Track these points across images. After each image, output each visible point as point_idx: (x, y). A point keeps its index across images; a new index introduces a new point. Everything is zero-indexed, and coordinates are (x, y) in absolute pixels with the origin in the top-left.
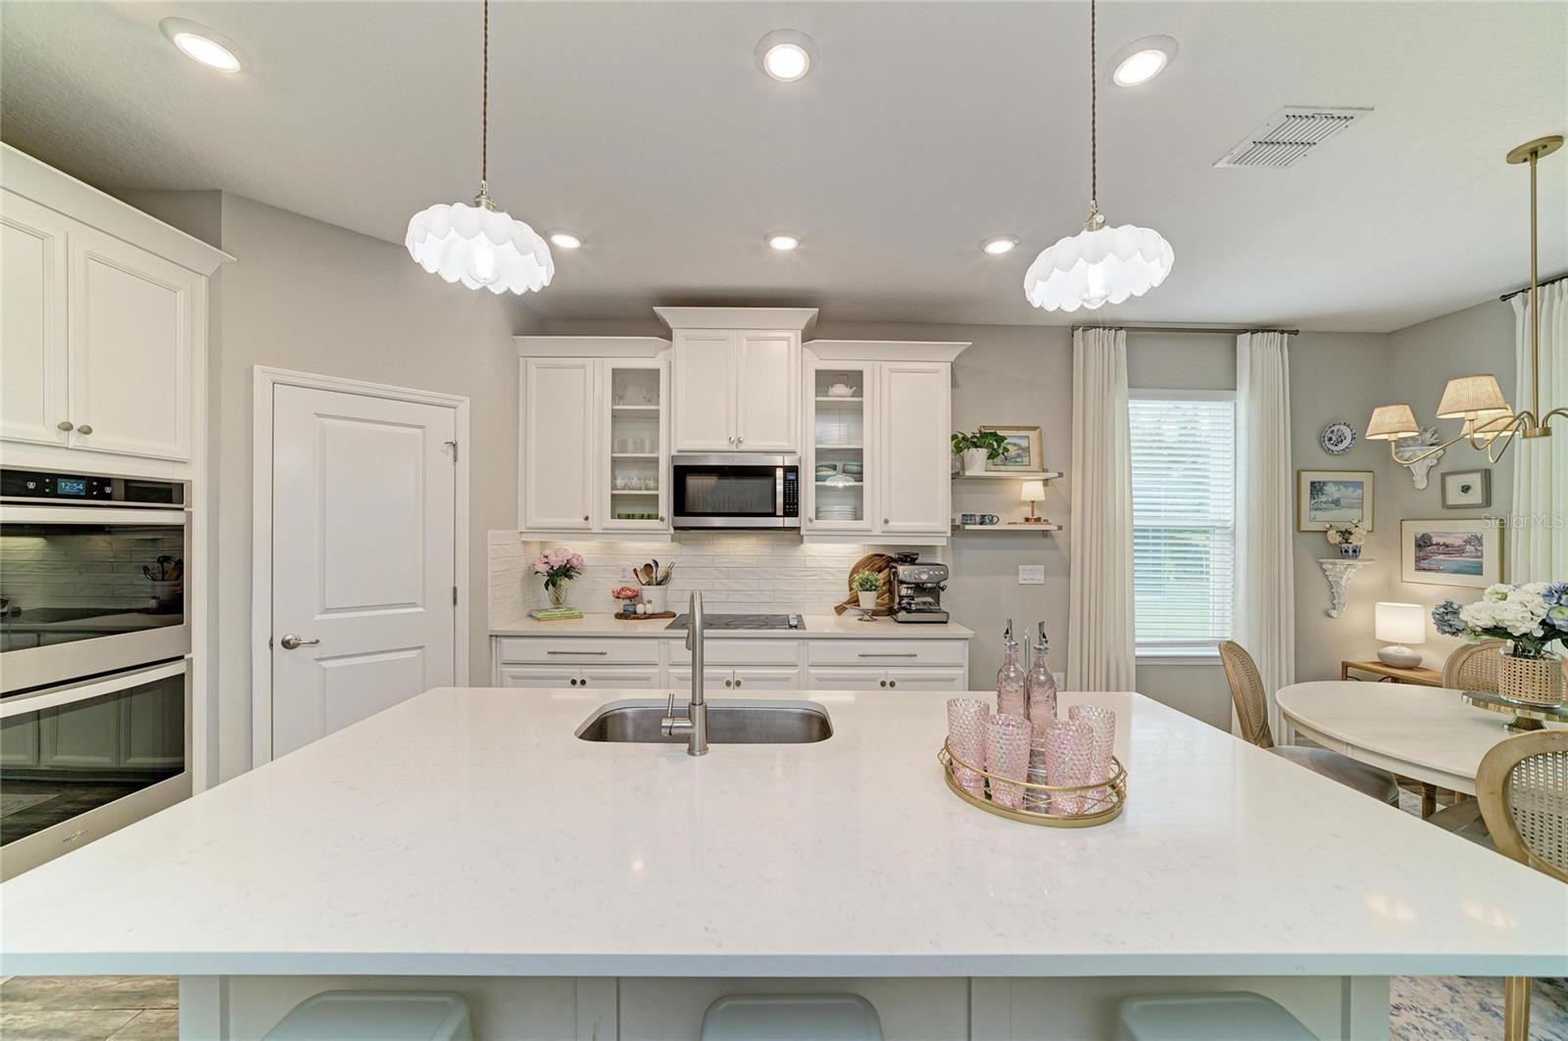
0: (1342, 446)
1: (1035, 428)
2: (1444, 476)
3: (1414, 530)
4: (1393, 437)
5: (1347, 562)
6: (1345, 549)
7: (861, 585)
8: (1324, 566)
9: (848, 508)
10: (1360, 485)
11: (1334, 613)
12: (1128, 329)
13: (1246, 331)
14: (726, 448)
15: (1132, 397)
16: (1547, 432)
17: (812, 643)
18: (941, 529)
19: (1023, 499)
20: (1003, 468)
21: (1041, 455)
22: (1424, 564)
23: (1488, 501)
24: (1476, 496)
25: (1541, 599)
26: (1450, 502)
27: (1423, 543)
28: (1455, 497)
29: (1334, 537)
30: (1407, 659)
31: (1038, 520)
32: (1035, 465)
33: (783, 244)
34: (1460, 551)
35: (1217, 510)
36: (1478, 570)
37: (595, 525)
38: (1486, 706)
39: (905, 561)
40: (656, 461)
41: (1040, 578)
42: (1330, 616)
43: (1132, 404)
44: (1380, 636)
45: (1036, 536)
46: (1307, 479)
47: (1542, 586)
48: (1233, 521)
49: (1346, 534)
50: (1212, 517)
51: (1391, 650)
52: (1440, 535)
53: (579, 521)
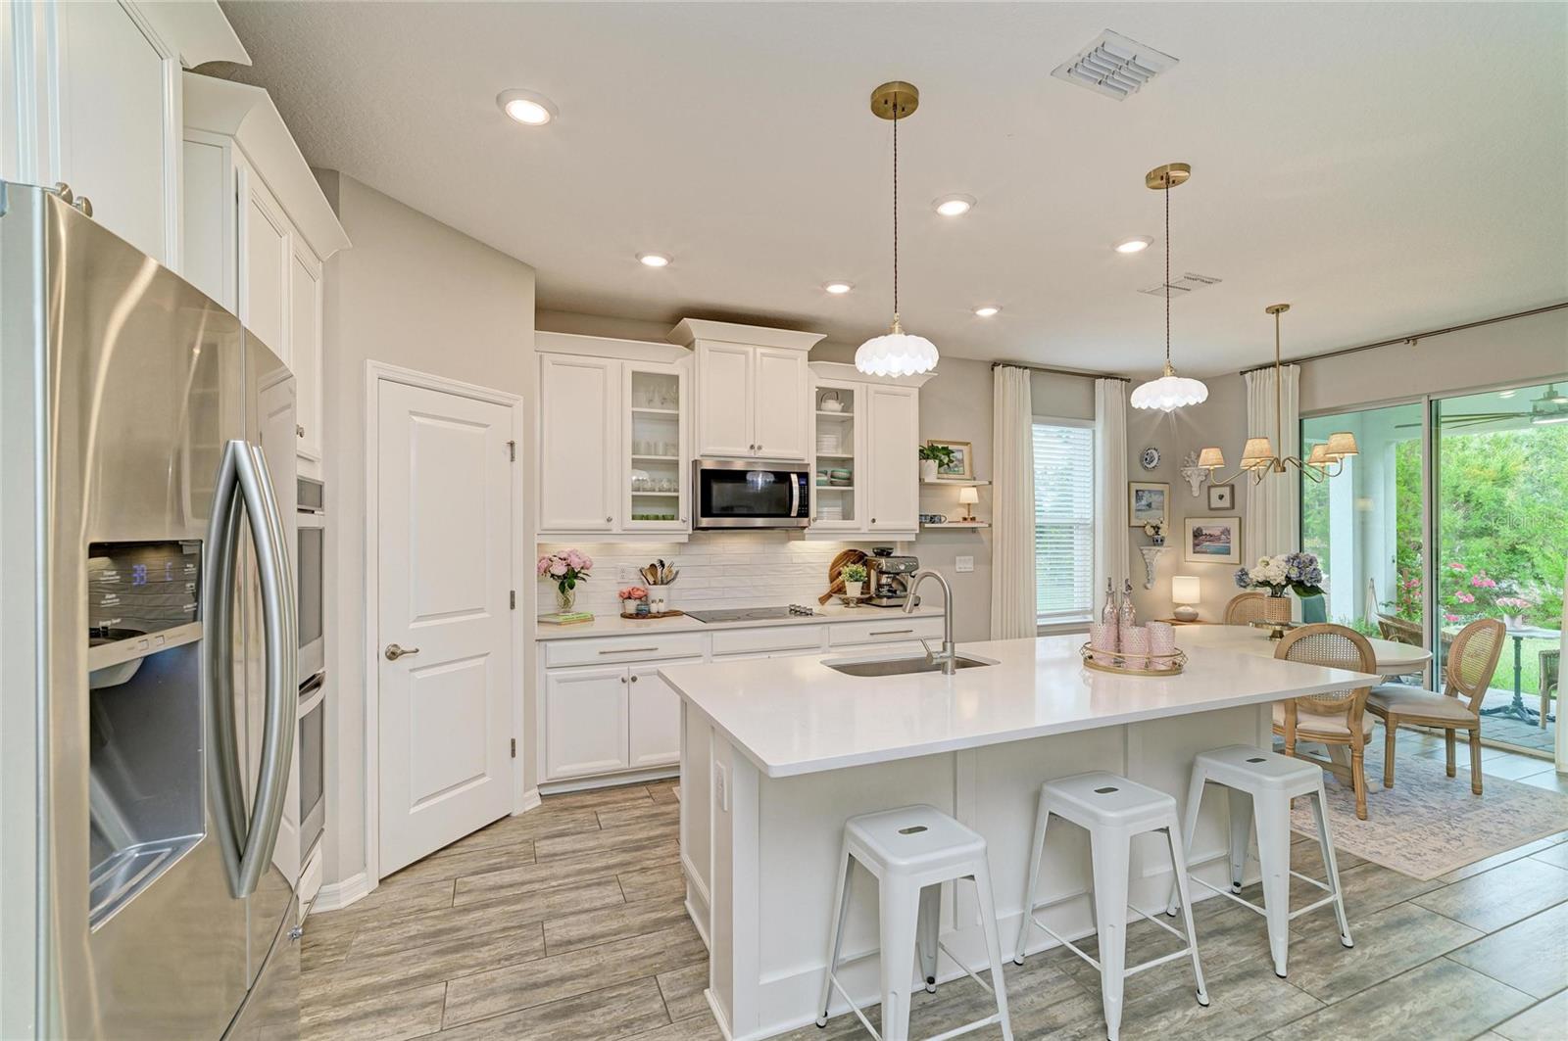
0: (1153, 465)
1: (967, 444)
2: (1209, 488)
3: (1193, 524)
4: (1212, 468)
5: (1158, 548)
6: (1157, 541)
7: (851, 576)
8: (1144, 552)
9: (839, 509)
10: (1162, 492)
11: (1149, 586)
12: (1031, 369)
13: (1101, 377)
14: (747, 455)
15: (1034, 422)
16: (1284, 470)
17: (833, 627)
18: (911, 527)
19: (961, 501)
20: (945, 476)
21: (971, 465)
22: (1198, 548)
23: (1233, 506)
24: (1226, 503)
25: (1284, 563)
26: (1213, 506)
27: (1197, 534)
28: (1216, 503)
29: (1150, 531)
30: (1190, 614)
31: (973, 519)
32: (967, 475)
33: (838, 289)
34: (1218, 539)
35: (1078, 510)
36: (1227, 552)
37: (615, 527)
38: (1262, 627)
39: (883, 555)
40: (676, 464)
41: (970, 567)
42: (1147, 588)
43: (1035, 427)
44: (1176, 600)
45: (969, 531)
46: (1135, 487)
47: (1284, 557)
48: (1092, 519)
49: (1157, 528)
50: (1076, 516)
51: (1181, 609)
52: (1207, 528)
53: (600, 523)
